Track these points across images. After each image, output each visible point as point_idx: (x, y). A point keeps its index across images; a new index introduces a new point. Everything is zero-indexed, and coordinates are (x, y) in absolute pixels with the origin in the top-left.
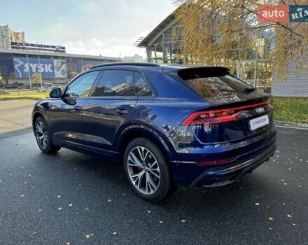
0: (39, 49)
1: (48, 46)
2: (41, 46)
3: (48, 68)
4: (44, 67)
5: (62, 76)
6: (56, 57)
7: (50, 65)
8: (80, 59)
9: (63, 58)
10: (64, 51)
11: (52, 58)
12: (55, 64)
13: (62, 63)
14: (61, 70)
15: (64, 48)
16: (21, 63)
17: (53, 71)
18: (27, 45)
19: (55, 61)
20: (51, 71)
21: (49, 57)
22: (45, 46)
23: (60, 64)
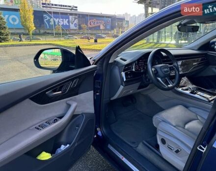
0: (60, 8)
1: (66, 6)
3: (65, 22)
4: (63, 21)
5: (75, 28)
6: (71, 14)
7: (67, 20)
8: (87, 15)
9: (76, 14)
10: (77, 10)
11: (69, 15)
12: (70, 19)
13: (75, 19)
14: (74, 23)
15: (77, 7)
16: (48, 18)
17: (69, 24)
18: (52, 5)
19: (70, 17)
20: (68, 24)
21: (66, 14)
22: (64, 6)
23: (73, 19)
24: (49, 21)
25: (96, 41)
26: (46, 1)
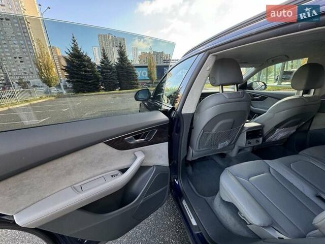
26: (167, 58)
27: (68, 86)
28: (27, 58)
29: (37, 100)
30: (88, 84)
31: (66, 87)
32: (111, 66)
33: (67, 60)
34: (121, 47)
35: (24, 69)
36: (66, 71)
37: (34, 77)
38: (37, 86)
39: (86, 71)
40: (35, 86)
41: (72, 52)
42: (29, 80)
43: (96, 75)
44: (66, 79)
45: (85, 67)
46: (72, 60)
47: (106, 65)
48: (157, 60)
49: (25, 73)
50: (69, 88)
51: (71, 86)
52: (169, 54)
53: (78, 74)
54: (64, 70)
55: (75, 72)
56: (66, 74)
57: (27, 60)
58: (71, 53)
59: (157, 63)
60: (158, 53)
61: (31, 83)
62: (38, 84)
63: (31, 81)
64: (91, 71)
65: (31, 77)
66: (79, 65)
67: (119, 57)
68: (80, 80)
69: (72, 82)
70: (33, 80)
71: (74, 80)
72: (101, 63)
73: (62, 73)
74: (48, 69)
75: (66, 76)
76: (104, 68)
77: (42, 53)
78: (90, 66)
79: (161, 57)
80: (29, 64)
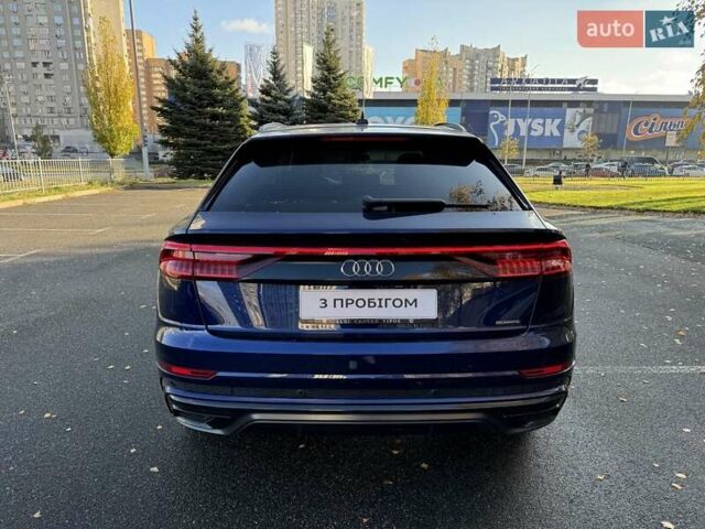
0: (540, 89)
1: (560, 81)
2: (547, 81)
3: (551, 128)
5: (579, 145)
6: (574, 104)
8: (626, 103)
9: (589, 103)
10: (595, 89)
11: (565, 105)
12: (568, 119)
13: (585, 116)
14: (578, 130)
15: (595, 82)
16: (501, 117)
17: (562, 132)
18: (528, 81)
19: (570, 112)
20: (556, 133)
21: (558, 103)
22: (553, 81)
23: (578, 118)
24: (501, 128)
25: (557, 181)
26: (512, 70)
27: (161, 154)
28: (64, 66)
29: (82, 189)
30: (215, 153)
31: (154, 160)
32: (289, 102)
33: (170, 83)
34: (328, 44)
35: (51, 98)
36: (163, 113)
37: (72, 121)
38: (75, 151)
39: (215, 117)
40: (69, 151)
41: (186, 59)
42: (57, 132)
43: (242, 126)
44: (159, 137)
45: (214, 102)
46: (183, 84)
47: (276, 99)
48: (471, 77)
49: (51, 110)
50: (162, 162)
51: (169, 158)
52: (520, 56)
53: (194, 124)
54: (157, 109)
55: (186, 117)
56: (161, 121)
57: (63, 72)
58: (183, 63)
59: (471, 89)
60: (477, 54)
61: (61, 139)
62: (80, 143)
63: (62, 134)
64: (229, 116)
65: (64, 121)
66: (199, 98)
67: (318, 74)
68: (195, 140)
69: (174, 146)
70: (67, 133)
71: (181, 140)
72: (263, 92)
73: (151, 117)
74: (116, 103)
75: (160, 127)
76: (269, 109)
77: (106, 56)
78: (229, 102)
79: (488, 68)
80: (65, 83)
